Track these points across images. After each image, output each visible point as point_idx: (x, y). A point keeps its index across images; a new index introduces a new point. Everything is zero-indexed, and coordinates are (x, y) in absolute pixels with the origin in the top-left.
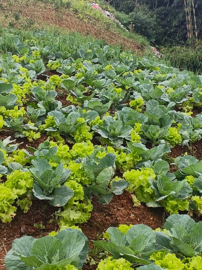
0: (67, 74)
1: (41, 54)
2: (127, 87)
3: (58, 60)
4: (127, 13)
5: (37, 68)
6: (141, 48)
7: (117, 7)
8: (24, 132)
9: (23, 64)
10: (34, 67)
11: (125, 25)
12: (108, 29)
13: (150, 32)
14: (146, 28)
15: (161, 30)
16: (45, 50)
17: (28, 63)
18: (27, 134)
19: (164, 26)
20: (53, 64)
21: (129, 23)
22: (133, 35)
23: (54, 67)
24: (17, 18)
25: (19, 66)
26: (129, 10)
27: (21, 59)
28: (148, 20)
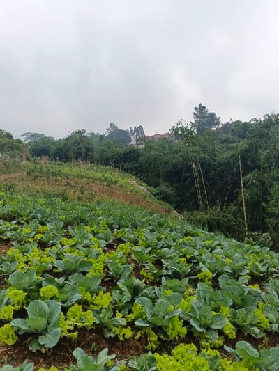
0: (131, 242)
1: (107, 224)
2: (188, 257)
3: (121, 230)
4: (155, 188)
5: (106, 237)
6: (168, 211)
7: (148, 183)
8: (114, 329)
9: (94, 233)
10: (103, 237)
11: (154, 195)
12: (144, 198)
13: (172, 200)
14: (169, 197)
15: (179, 198)
16: (111, 220)
17: (98, 233)
18: (118, 331)
19: (181, 196)
20: (118, 233)
21: (158, 194)
22: (162, 202)
23: (119, 236)
24: (82, 193)
25: (91, 236)
26: (156, 185)
27: (92, 229)
28: (170, 192)
